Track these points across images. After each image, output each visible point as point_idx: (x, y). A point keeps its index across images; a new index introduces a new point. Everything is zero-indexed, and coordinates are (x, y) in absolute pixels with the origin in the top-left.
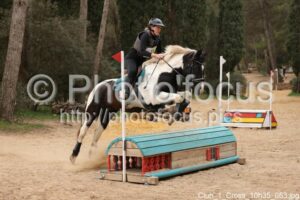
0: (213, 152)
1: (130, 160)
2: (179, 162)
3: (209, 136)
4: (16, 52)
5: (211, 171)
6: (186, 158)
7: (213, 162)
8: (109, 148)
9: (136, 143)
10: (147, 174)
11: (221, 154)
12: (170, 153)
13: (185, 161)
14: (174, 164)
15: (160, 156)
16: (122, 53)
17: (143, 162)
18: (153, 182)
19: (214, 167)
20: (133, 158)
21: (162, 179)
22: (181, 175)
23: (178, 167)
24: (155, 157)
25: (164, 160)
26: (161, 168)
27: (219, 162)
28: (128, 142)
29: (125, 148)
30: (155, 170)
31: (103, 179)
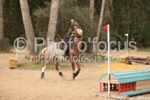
1: (113, 86)
2: (141, 87)
6: (145, 85)
9: (116, 76)
10: (122, 93)
12: (135, 82)
13: (144, 87)
14: (137, 88)
15: (129, 84)
17: (119, 87)
20: (114, 84)
22: (141, 94)
23: (140, 90)
24: (126, 84)
25: (131, 86)
26: (130, 90)
28: (111, 76)
29: (110, 79)
30: (126, 91)
31: (97, 96)
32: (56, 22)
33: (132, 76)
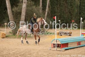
0: (79, 43)
1: (57, 45)
2: (70, 46)
3: (78, 39)
4: (23, 16)
5: (79, 48)
7: (79, 46)
8: (52, 41)
9: (59, 40)
10: (62, 48)
11: (81, 44)
12: (68, 43)
13: (72, 45)
14: (69, 46)
15: (65, 44)
16: (56, 17)
17: (61, 45)
18: (64, 51)
19: (79, 47)
21: (66, 50)
22: (71, 49)
24: (64, 44)
25: (66, 45)
27: (81, 46)
28: (57, 40)
29: (56, 42)
30: (64, 47)
31: (50, 50)
32: (25, 14)
33: (67, 40)
